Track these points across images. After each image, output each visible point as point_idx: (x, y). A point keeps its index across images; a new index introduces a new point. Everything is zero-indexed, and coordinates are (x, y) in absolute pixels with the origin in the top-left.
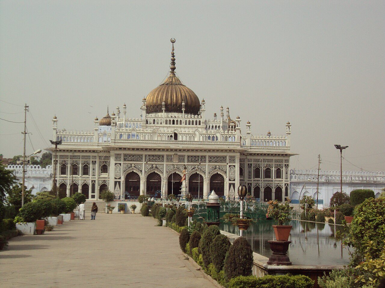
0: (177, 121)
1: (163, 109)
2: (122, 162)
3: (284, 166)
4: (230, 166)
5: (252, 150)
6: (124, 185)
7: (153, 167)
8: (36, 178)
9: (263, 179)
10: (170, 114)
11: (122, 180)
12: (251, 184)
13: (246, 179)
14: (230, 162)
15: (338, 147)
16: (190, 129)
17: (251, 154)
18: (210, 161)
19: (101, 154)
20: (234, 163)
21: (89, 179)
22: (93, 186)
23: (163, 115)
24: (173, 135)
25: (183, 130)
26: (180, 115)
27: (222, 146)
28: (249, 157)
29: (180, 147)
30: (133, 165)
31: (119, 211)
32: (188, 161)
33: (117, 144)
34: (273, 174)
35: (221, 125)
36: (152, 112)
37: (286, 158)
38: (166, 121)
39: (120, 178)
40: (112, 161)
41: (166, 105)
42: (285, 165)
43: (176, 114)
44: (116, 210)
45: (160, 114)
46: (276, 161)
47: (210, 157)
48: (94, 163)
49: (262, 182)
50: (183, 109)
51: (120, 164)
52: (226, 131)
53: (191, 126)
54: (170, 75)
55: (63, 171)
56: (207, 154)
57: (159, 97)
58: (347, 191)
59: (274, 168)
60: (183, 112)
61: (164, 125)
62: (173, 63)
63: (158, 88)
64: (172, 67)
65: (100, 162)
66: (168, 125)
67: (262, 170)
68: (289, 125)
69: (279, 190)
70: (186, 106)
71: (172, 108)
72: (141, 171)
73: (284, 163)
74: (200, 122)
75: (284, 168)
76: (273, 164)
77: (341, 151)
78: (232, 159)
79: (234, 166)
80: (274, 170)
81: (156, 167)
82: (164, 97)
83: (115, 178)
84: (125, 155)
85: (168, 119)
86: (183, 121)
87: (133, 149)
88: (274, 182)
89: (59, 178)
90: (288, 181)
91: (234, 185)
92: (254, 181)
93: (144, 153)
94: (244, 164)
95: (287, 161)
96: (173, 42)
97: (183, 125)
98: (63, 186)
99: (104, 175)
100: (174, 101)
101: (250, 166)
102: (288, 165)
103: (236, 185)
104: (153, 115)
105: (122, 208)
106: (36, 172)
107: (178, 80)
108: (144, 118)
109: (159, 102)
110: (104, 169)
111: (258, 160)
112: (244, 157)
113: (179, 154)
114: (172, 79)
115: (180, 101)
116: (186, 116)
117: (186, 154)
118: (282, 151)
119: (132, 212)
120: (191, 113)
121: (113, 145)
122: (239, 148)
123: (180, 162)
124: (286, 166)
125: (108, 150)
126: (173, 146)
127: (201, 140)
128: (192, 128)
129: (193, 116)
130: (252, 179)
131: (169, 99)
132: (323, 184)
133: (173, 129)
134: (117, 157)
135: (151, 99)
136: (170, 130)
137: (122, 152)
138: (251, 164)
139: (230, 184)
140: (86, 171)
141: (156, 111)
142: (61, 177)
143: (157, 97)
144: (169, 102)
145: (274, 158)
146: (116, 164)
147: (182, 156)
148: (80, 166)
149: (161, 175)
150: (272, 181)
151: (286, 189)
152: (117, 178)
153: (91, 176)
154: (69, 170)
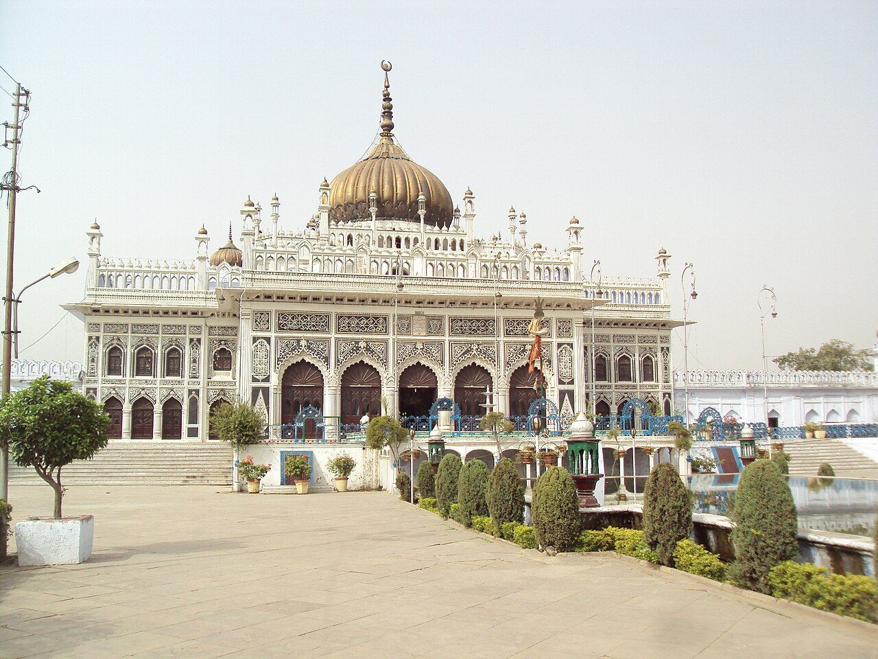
0: (407, 239)
1: (373, 210)
2: (272, 335)
3: (659, 350)
4: (559, 345)
6: (279, 397)
7: (358, 348)
9: (613, 383)
10: (389, 224)
11: (275, 382)
18: (508, 333)
19: (213, 322)
20: (570, 336)
21: (181, 387)
22: (194, 403)
23: (373, 227)
26: (413, 226)
29: (434, 292)
30: (303, 343)
31: (287, 480)
32: (452, 332)
33: (258, 285)
34: (637, 370)
36: (342, 220)
37: (662, 333)
38: (381, 239)
39: (267, 379)
40: (246, 330)
41: (379, 202)
42: (662, 349)
43: (403, 225)
44: (274, 477)
45: (364, 224)
46: (643, 339)
47: (509, 322)
48: (196, 343)
49: (613, 391)
50: (422, 212)
51: (268, 340)
54: (379, 140)
55: (114, 367)
56: (500, 314)
57: (361, 185)
59: (637, 355)
60: (422, 218)
62: (388, 113)
63: (354, 168)
64: (386, 122)
65: (211, 342)
66: (385, 249)
67: (613, 360)
68: (664, 256)
70: (428, 204)
71: (393, 208)
72: (327, 360)
73: (660, 345)
74: (461, 242)
75: (659, 354)
76: (634, 347)
78: (566, 327)
79: (571, 346)
80: (637, 360)
81: (368, 349)
82: (373, 184)
83: (255, 380)
84: (282, 315)
85: (385, 235)
86: (423, 239)
87: (304, 298)
88: (639, 387)
89: (103, 385)
90: (669, 387)
91: (571, 394)
93: (334, 310)
95: (666, 339)
96: (387, 69)
97: (423, 249)
98: (114, 404)
99: (221, 376)
100: (399, 192)
102: (668, 349)
103: (576, 394)
104: (348, 224)
107: (400, 151)
108: (324, 232)
109: (360, 194)
110: (223, 360)
111: (601, 338)
113: (427, 311)
114: (387, 149)
115: (413, 193)
116: (429, 227)
117: (447, 312)
118: (652, 315)
120: (440, 223)
121: (245, 288)
123: (429, 333)
124: (666, 351)
126: (411, 291)
127: (484, 276)
129: (444, 228)
131: (386, 186)
132: (743, 392)
134: (260, 319)
135: (338, 194)
137: (273, 307)
139: (562, 394)
140: (173, 365)
141: (354, 218)
142: (108, 381)
143: (355, 185)
144: (386, 194)
145: (637, 332)
146: (255, 339)
147: (433, 318)
148: (159, 351)
149: (381, 370)
150: (610, 387)
151: (667, 404)
152: (261, 378)
153: (186, 378)
154: (128, 364)
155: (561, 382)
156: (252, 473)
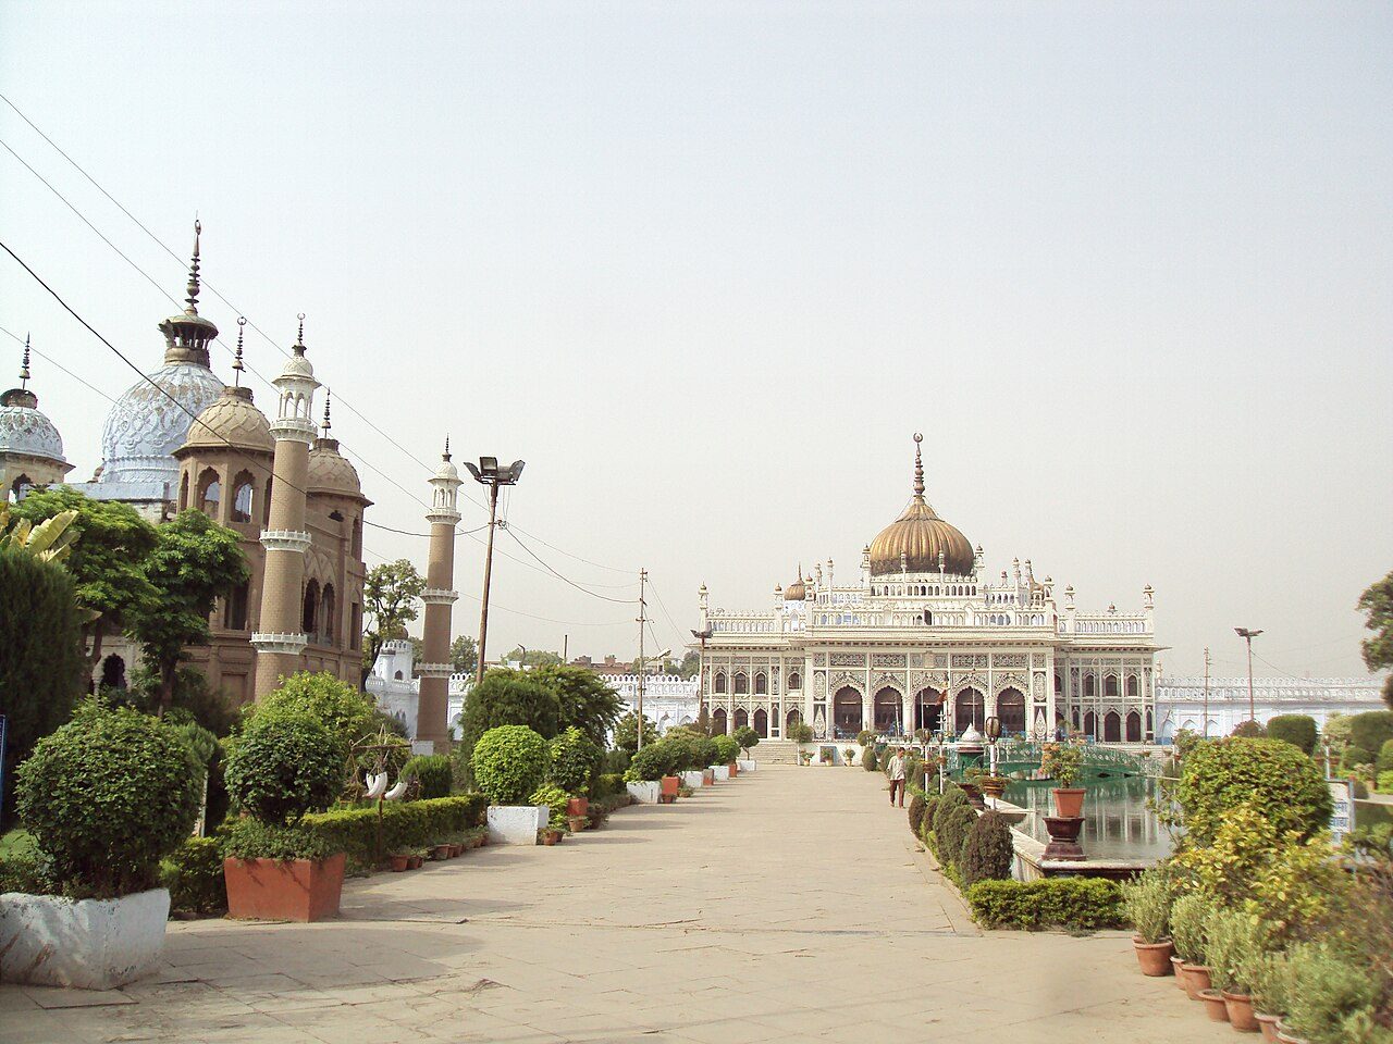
0: (931, 588)
1: (904, 566)
2: (826, 669)
3: (1143, 670)
4: (1035, 673)
5: (1078, 641)
6: (832, 711)
7: (886, 677)
8: (671, 699)
9: (1101, 698)
10: (917, 576)
11: (829, 701)
12: (1078, 707)
13: (1069, 698)
14: (1035, 666)
15: (1243, 633)
16: (956, 604)
17: (1076, 650)
18: (995, 665)
19: (787, 654)
20: (1044, 666)
21: (767, 701)
22: (775, 712)
23: (904, 578)
24: (923, 616)
25: (941, 605)
26: (935, 576)
27: (1019, 635)
28: (1074, 655)
29: (939, 637)
30: (848, 674)
31: (823, 760)
32: (953, 665)
33: (816, 635)
34: (1122, 687)
35: (1016, 594)
36: (882, 573)
37: (1146, 656)
38: (910, 589)
39: (824, 699)
40: (809, 666)
41: (908, 559)
42: (1145, 669)
43: (928, 576)
44: (816, 759)
45: (896, 576)
46: (1127, 662)
47: (996, 656)
48: (776, 670)
49: (1101, 705)
50: (942, 566)
51: (824, 672)
52: (1026, 606)
53: (957, 596)
54: (914, 501)
55: (720, 687)
56: (990, 651)
57: (895, 545)
58: (1264, 717)
59: (1122, 675)
60: (942, 570)
61: (905, 596)
62: (920, 479)
63: (892, 527)
64: (919, 486)
65: (787, 668)
66: (913, 597)
67: (1101, 678)
68: (1149, 591)
69: (1134, 718)
70: (947, 559)
71: (920, 563)
72: (864, 685)
73: (1143, 666)
74: (974, 588)
75: (1143, 673)
76: (1119, 668)
77: (1249, 641)
78: (1039, 660)
79: (1044, 673)
80: (1122, 679)
81: (892, 677)
82: (904, 545)
83: (816, 699)
84: (832, 655)
85: (913, 585)
86: (943, 587)
87: (848, 644)
88: (1124, 704)
89: (714, 701)
90: (1151, 701)
91: (1044, 709)
92: (1084, 703)
93: (869, 651)
94: (1063, 670)
95: (1148, 661)
96: (918, 440)
97: (942, 596)
98: (720, 713)
99: (794, 693)
100: (924, 551)
101: (1075, 672)
102: (1150, 669)
103: (1048, 709)
104: (884, 577)
105: (828, 755)
106: (671, 690)
107: (930, 510)
108: (867, 585)
109: (895, 554)
110: (795, 681)
111: (1088, 661)
112: (1064, 655)
113: (935, 651)
114: (919, 510)
115: (934, 552)
116: (947, 578)
117: (949, 651)
118: (1137, 641)
119: (848, 763)
120: (957, 573)
121: (808, 636)
122: (1051, 637)
123: (938, 666)
124: (1148, 671)
125: (801, 646)
126: (922, 637)
127: (978, 624)
128: (959, 600)
129: (960, 577)
130: (1081, 698)
131: (914, 547)
132: (1221, 704)
133: (922, 605)
134: (818, 658)
135: (878, 551)
136: (919, 605)
137: (826, 650)
138: (1078, 669)
139: (1037, 709)
140: (761, 687)
141: (890, 571)
142: (716, 697)
143: (891, 544)
144: (914, 554)
145: (1123, 656)
146: (815, 672)
147: (941, 655)
148: (750, 676)
149: (902, 692)
150: (1120, 701)
151: (1149, 716)
152: (819, 698)
153: (770, 695)
154: (730, 684)
155: (1036, 701)
156: (806, 756)
